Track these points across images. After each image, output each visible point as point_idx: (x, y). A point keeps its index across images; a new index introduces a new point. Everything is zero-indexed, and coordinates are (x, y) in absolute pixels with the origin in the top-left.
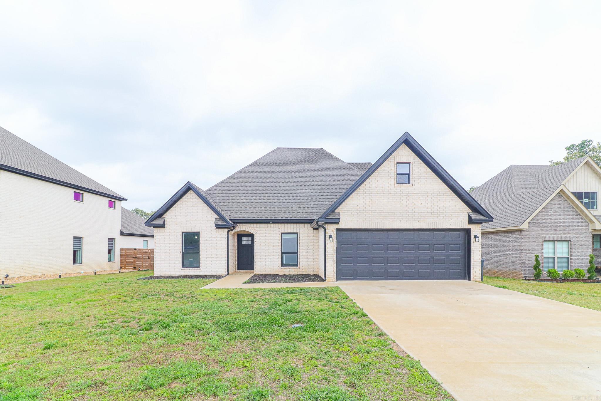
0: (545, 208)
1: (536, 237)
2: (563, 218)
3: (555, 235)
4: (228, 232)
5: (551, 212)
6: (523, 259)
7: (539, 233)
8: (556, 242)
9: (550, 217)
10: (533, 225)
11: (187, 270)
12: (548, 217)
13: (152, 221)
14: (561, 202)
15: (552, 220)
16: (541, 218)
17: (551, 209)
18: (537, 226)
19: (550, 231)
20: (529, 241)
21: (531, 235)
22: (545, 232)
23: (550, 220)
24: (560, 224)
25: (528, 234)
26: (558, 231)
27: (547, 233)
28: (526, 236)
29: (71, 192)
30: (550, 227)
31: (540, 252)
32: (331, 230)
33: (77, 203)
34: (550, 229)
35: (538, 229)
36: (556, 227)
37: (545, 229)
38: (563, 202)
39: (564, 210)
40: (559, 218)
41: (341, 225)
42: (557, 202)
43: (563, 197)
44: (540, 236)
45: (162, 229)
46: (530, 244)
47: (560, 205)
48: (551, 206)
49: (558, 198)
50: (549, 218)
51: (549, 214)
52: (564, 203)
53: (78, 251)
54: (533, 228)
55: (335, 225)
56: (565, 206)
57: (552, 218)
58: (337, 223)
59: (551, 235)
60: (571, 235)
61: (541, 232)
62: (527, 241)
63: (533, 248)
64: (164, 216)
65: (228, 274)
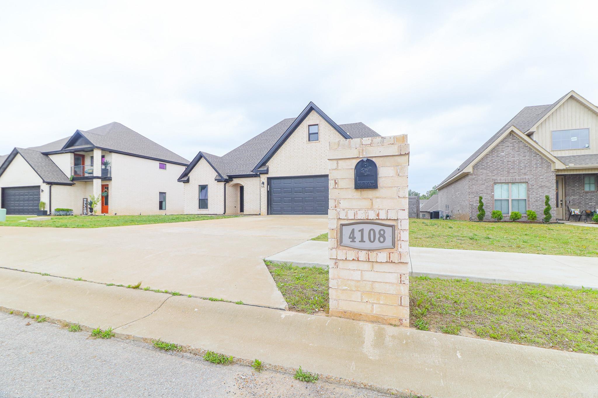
0: (496, 151)
1: (485, 180)
2: (518, 160)
3: (507, 177)
4: (225, 184)
5: (503, 154)
6: (471, 202)
7: (488, 176)
8: (510, 184)
9: (501, 159)
10: (482, 168)
11: (201, 211)
12: (499, 159)
13: (181, 179)
14: (515, 143)
15: (504, 162)
16: (490, 161)
17: (503, 151)
18: (486, 169)
19: (502, 173)
20: (477, 184)
21: (479, 177)
22: (496, 174)
23: (502, 162)
24: (514, 166)
25: (475, 178)
26: (511, 173)
27: (498, 176)
28: (473, 179)
29: (157, 163)
30: (502, 169)
31: (489, 195)
32: (264, 178)
33: (162, 170)
34: (501, 172)
35: (488, 172)
36: (509, 168)
37: (496, 172)
38: (517, 143)
39: (518, 151)
40: (513, 160)
41: (270, 175)
42: (510, 144)
43: (517, 139)
44: (489, 179)
45: (188, 183)
46: (478, 187)
47: (514, 146)
48: (503, 148)
49: (511, 139)
50: (500, 161)
51: (500, 156)
52: (519, 144)
53: (164, 202)
54: (481, 171)
55: (266, 175)
56: (520, 147)
57: (504, 160)
58: (267, 173)
59: (503, 177)
60: (526, 177)
61: (490, 174)
62: (474, 184)
63: (482, 191)
64: (188, 175)
65: (224, 213)
